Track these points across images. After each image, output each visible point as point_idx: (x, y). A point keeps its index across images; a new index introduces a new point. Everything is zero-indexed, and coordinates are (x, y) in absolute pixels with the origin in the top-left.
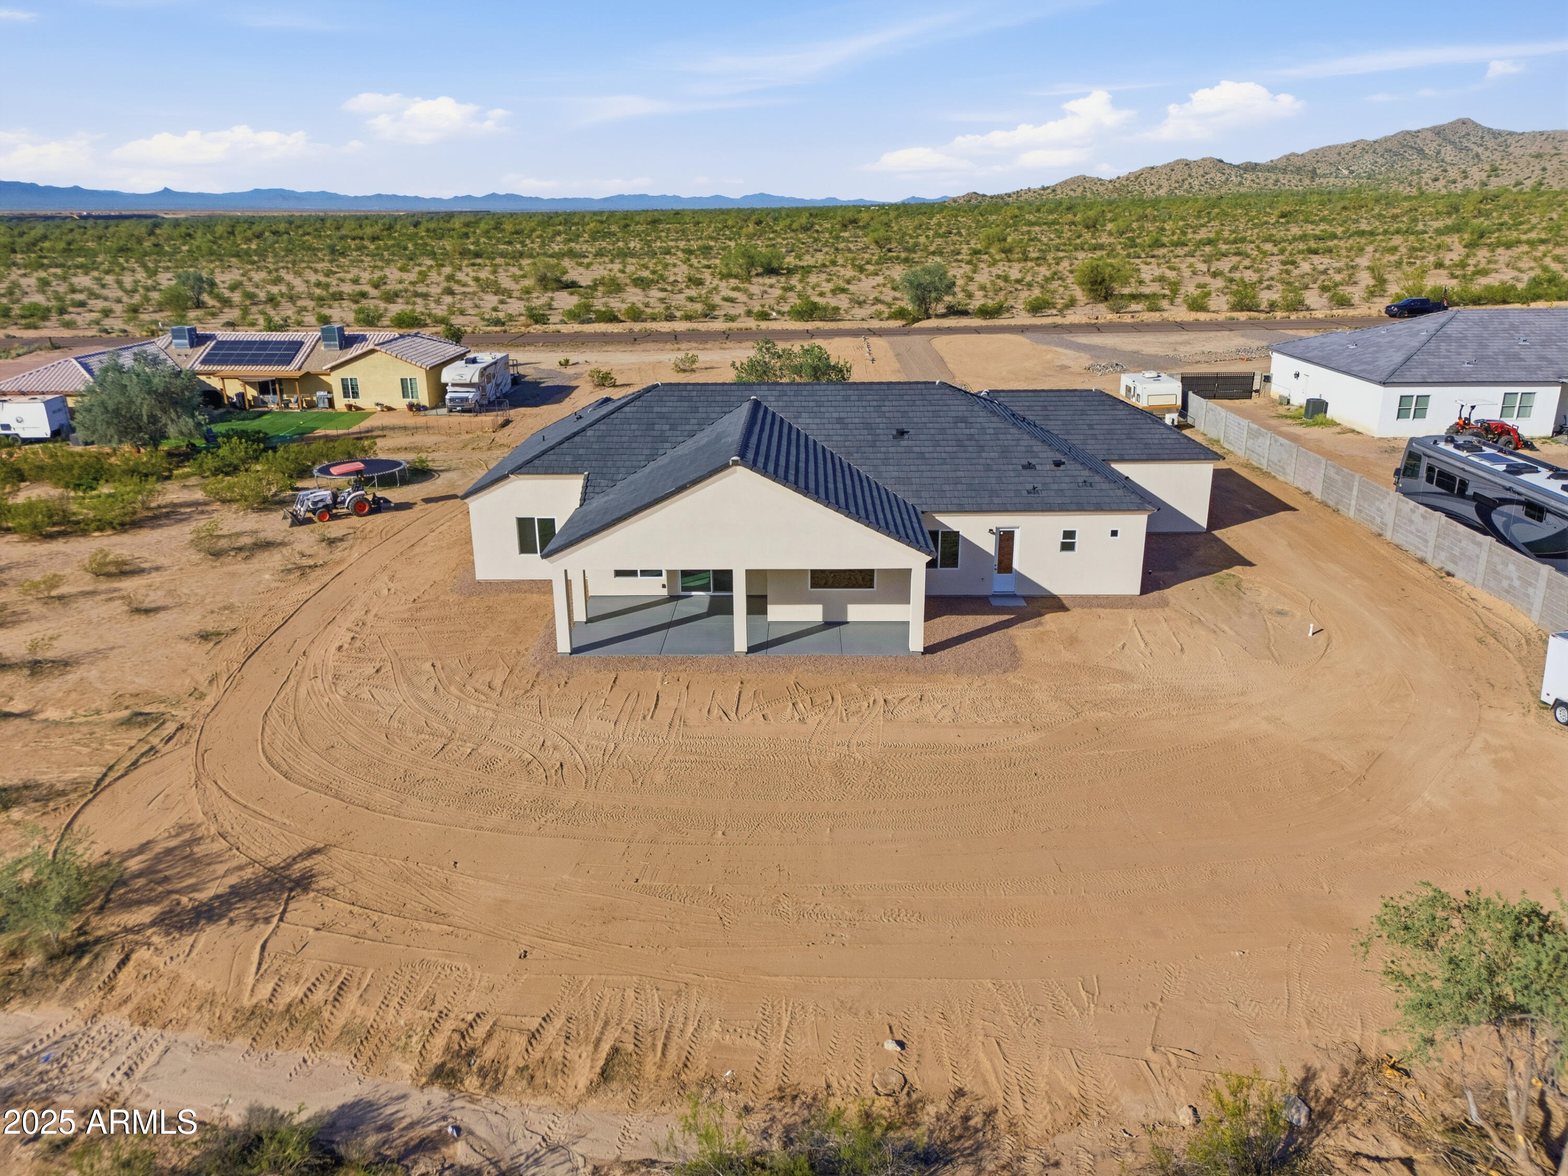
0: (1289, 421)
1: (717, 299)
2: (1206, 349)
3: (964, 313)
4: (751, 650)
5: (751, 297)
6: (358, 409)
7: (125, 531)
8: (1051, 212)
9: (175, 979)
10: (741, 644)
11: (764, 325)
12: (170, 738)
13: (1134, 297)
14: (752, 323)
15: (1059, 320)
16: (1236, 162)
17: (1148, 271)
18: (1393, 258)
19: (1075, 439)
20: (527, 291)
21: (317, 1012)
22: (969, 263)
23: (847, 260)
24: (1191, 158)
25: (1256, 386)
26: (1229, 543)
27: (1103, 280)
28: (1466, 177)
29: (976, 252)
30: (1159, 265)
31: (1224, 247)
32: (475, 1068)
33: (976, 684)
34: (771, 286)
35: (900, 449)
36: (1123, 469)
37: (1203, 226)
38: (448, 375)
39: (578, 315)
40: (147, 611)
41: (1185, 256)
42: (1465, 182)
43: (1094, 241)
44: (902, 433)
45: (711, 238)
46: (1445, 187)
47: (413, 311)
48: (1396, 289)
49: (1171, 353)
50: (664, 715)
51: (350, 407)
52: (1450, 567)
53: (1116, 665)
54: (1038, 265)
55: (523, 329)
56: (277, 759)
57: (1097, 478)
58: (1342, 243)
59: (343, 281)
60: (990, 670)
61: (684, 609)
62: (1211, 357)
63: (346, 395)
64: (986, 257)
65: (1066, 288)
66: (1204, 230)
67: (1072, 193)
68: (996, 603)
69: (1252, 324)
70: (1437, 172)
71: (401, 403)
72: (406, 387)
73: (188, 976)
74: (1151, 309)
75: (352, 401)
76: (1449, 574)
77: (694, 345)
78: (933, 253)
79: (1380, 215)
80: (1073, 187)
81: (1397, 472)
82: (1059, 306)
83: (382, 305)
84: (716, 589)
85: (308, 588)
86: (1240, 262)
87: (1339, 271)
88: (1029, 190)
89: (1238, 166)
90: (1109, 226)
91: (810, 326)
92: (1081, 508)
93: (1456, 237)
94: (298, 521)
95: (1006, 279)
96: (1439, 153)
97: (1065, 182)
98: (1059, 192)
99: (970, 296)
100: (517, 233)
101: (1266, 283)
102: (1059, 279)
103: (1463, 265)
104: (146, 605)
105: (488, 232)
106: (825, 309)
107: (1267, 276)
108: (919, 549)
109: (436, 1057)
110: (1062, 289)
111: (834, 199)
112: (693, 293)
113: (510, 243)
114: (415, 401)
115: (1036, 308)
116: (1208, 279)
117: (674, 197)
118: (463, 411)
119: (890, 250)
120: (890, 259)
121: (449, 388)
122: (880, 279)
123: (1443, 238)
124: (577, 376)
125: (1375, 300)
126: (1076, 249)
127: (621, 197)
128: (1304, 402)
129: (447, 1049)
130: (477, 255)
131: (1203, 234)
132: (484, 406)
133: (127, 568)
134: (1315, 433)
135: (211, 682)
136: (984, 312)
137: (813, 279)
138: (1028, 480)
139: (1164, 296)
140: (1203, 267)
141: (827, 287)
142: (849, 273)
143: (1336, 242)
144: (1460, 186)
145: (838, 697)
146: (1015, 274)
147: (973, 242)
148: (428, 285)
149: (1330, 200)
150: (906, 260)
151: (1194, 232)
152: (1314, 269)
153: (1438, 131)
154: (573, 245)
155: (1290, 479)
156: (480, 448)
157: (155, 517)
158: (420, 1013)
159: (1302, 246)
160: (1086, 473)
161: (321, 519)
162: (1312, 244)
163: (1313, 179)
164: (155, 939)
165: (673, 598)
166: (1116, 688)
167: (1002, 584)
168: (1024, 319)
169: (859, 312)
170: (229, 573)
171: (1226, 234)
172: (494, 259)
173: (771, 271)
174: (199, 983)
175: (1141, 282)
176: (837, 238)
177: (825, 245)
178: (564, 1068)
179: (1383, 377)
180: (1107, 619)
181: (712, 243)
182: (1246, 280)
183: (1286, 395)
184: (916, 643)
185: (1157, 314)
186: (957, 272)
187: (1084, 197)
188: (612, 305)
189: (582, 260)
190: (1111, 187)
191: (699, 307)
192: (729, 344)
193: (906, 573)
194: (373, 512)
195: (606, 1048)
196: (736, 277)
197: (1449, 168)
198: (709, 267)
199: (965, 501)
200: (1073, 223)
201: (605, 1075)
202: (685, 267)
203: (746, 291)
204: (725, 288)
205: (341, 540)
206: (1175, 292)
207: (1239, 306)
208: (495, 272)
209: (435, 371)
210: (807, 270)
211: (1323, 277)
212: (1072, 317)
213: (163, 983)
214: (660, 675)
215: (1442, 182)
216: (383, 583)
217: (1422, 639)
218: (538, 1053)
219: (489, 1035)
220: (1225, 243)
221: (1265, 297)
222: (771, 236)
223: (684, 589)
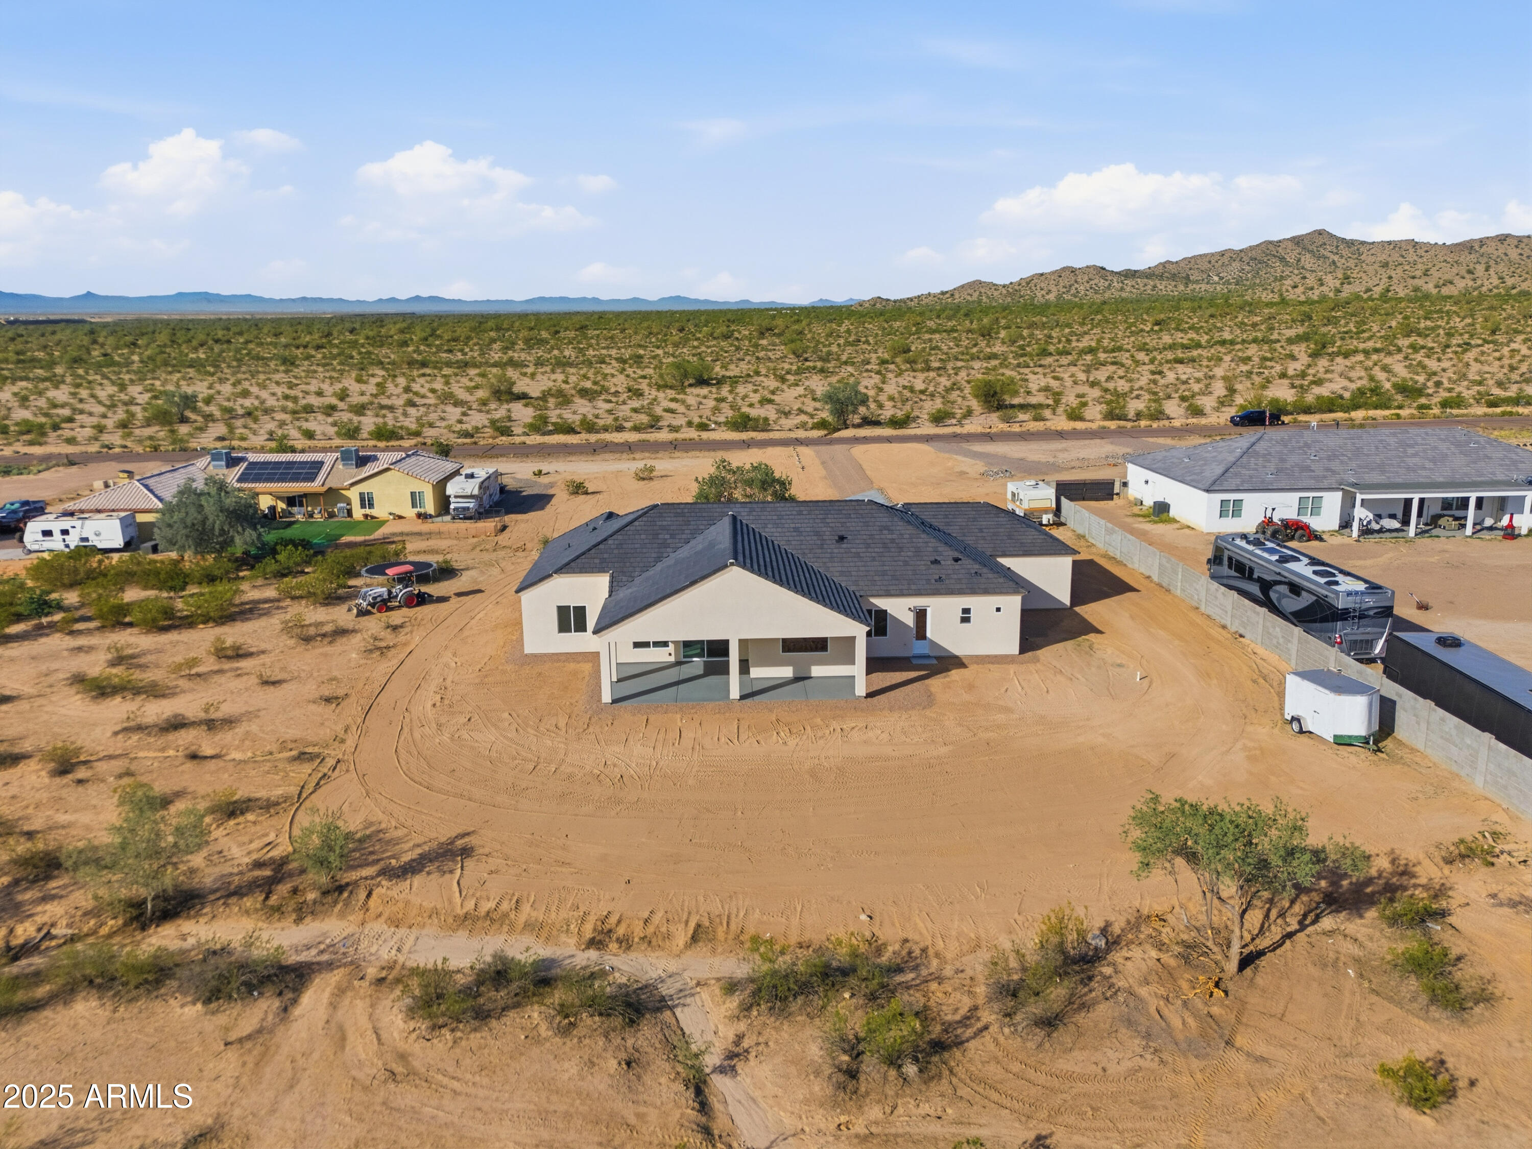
0: (1141, 519)
1: (658, 411)
2: (1081, 456)
3: (877, 423)
4: (743, 697)
5: (688, 407)
6: (373, 517)
7: (223, 624)
8: (949, 319)
9: (407, 903)
10: (735, 693)
11: (705, 435)
12: (335, 768)
13: (1023, 407)
14: (693, 434)
15: (958, 430)
16: (1117, 269)
17: (1036, 381)
18: (1244, 368)
19: (970, 540)
20: (484, 403)
21: (506, 915)
22: (878, 372)
23: (768, 369)
24: (1077, 265)
25: (1116, 490)
26: (1086, 616)
27: (995, 393)
28: (1322, 285)
29: (883, 362)
30: (1045, 375)
31: (1102, 356)
32: (614, 938)
33: (903, 718)
34: (705, 397)
35: (842, 551)
36: (1005, 561)
37: (1085, 333)
38: (452, 489)
39: (539, 426)
40: (274, 683)
41: (1069, 365)
42: (1322, 288)
43: (988, 350)
44: (842, 538)
45: (640, 346)
46: (1304, 293)
47: (385, 424)
48: (1244, 398)
49: (1051, 460)
50: (687, 741)
51: (366, 516)
52: (1242, 631)
53: (1001, 703)
54: (939, 375)
55: (491, 441)
56: (417, 779)
57: (985, 570)
58: (1204, 353)
59: (307, 393)
60: (913, 708)
61: (686, 671)
62: (1084, 463)
63: (363, 506)
64: (892, 367)
65: (964, 398)
66: (1087, 337)
67: (969, 298)
68: (915, 662)
69: (1121, 432)
70: (1297, 279)
71: (411, 513)
72: (415, 499)
73: (416, 900)
74: (1036, 419)
75: (368, 511)
76: (1241, 636)
77: (647, 455)
78: (846, 363)
79: (1242, 323)
80: (970, 291)
81: (1209, 561)
82: (958, 416)
83: (356, 419)
84: (709, 656)
85: (390, 664)
86: (1115, 373)
87: (1198, 381)
88: (929, 294)
89: (1119, 273)
90: (1003, 334)
91: (745, 436)
92: (973, 591)
93: (1303, 346)
94: (362, 613)
95: (912, 389)
96: (1299, 260)
97: (963, 286)
98: (957, 296)
99: (881, 406)
100: (455, 340)
101: (1136, 393)
102: (959, 389)
103: (1303, 375)
104: (273, 679)
105: (426, 339)
106: (756, 420)
107: (1136, 386)
108: (861, 622)
109: (588, 934)
110: (960, 399)
111: (748, 301)
112: (636, 404)
113: (450, 351)
114: (422, 510)
115: (938, 418)
116: (1085, 389)
117: (594, 299)
118: (465, 518)
119: (806, 360)
120: (808, 368)
121: (452, 500)
122: (800, 390)
123: (1293, 347)
124: (552, 485)
125: (1224, 409)
126: (973, 359)
127: (542, 299)
128: (1152, 504)
129: (595, 930)
130: (424, 364)
131: (1085, 343)
132: (481, 514)
133: (241, 652)
134: (1159, 529)
135: (346, 731)
136: (895, 423)
137: (741, 389)
138: (935, 571)
139: (1048, 406)
140: (1082, 376)
141: (755, 398)
142: (772, 383)
143: (1200, 351)
144: (1317, 292)
145: (808, 728)
146: (919, 385)
147: (880, 351)
148: (389, 397)
149: (1200, 307)
150: (823, 371)
151: (1078, 341)
152: (1178, 379)
153: (1297, 241)
154: (510, 353)
155: (1136, 566)
156: (487, 550)
157: (242, 613)
158: (571, 913)
159: (1170, 355)
160: (977, 566)
161: (380, 611)
162: (1180, 354)
163: (1186, 285)
164: (384, 883)
165: (678, 663)
166: (1001, 718)
167: (919, 648)
168: (929, 429)
169: (787, 423)
170: (321, 654)
171: (1106, 342)
172: (441, 369)
173: (702, 382)
174: (424, 904)
175: (1028, 393)
176: (756, 346)
177: (746, 354)
178: (668, 936)
179: (1206, 486)
180: (996, 671)
181: (641, 352)
182: (1119, 389)
183: (1139, 497)
184: (861, 690)
185: (1042, 423)
186: (868, 384)
187: (980, 302)
188: (565, 416)
189: (525, 370)
190: (1004, 292)
191: (644, 419)
192: (677, 454)
193: (853, 639)
194: (419, 604)
195: (692, 925)
196: (671, 388)
197: (1308, 275)
198: (644, 377)
199: (891, 588)
200: (969, 331)
201: (695, 939)
202: (621, 378)
203: (683, 402)
204: (664, 399)
205: (402, 626)
206: (1057, 402)
207: (1110, 415)
208: (447, 383)
209: (441, 486)
210: (734, 381)
211: (1183, 387)
212: (972, 426)
213: (401, 905)
214: (678, 716)
215: (1300, 289)
216: (447, 657)
217: (1215, 681)
218: (651, 929)
219: (619, 922)
220: (1105, 352)
221: (1134, 406)
222: (696, 343)
223: (685, 657)
